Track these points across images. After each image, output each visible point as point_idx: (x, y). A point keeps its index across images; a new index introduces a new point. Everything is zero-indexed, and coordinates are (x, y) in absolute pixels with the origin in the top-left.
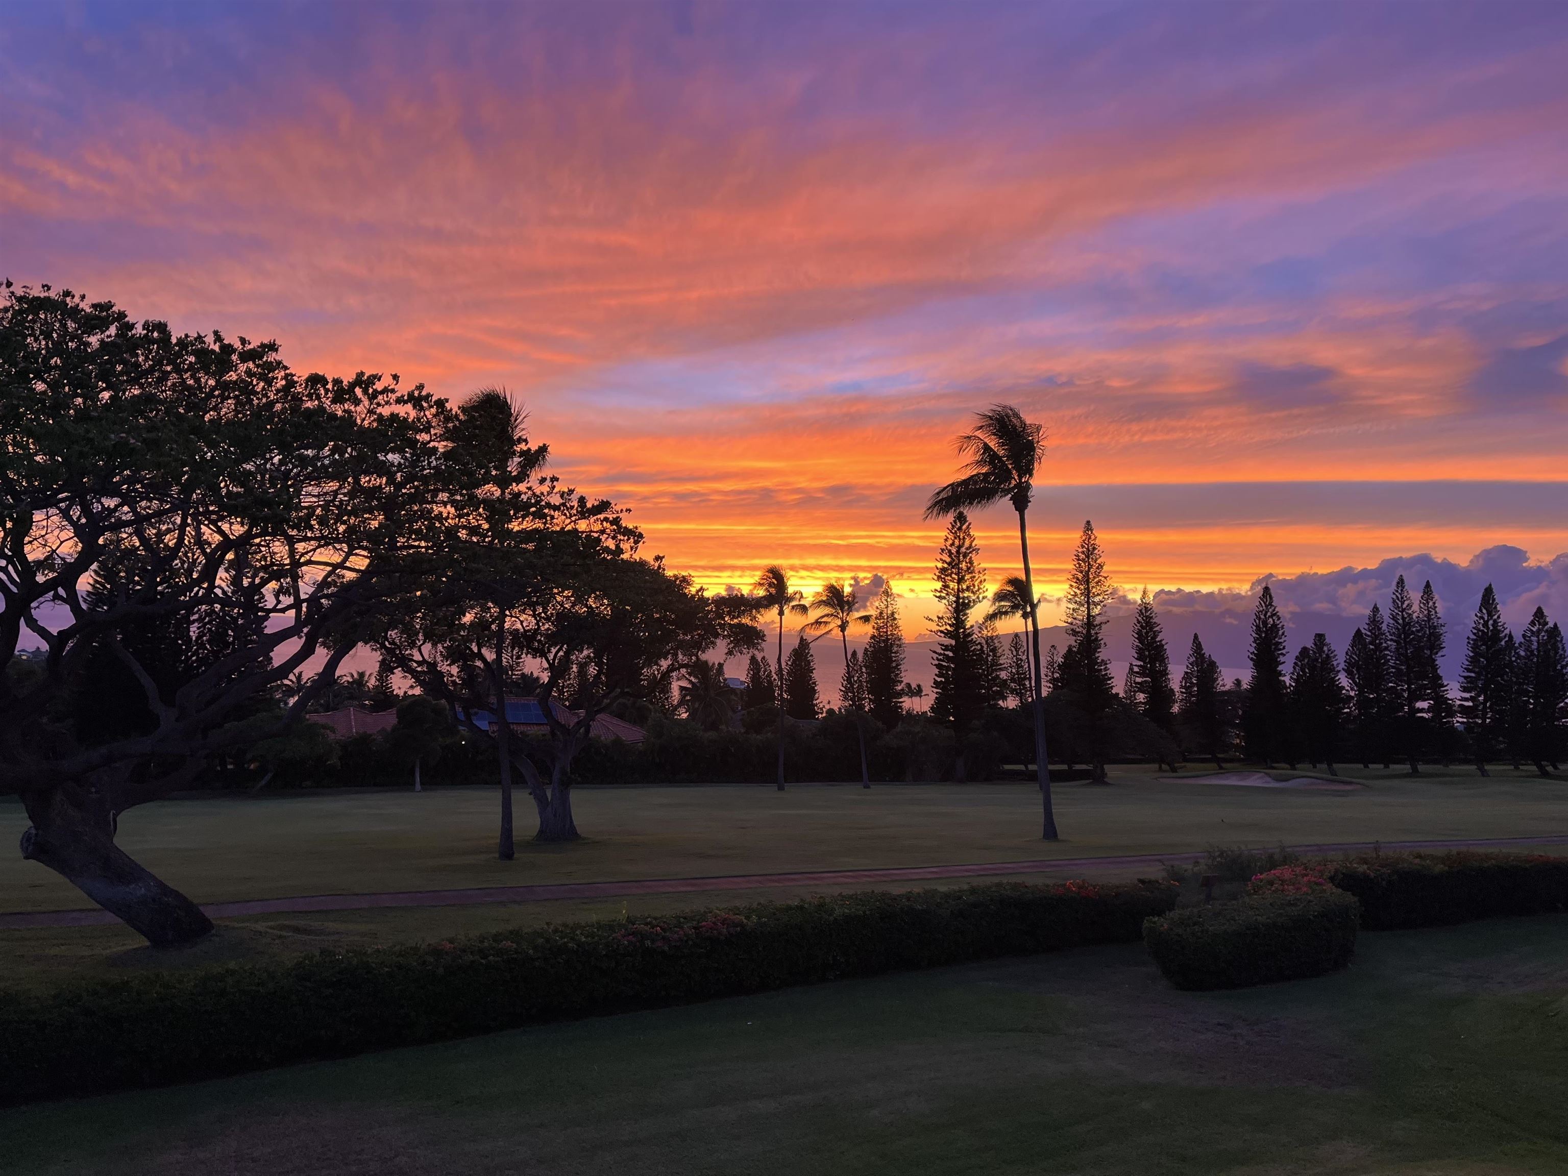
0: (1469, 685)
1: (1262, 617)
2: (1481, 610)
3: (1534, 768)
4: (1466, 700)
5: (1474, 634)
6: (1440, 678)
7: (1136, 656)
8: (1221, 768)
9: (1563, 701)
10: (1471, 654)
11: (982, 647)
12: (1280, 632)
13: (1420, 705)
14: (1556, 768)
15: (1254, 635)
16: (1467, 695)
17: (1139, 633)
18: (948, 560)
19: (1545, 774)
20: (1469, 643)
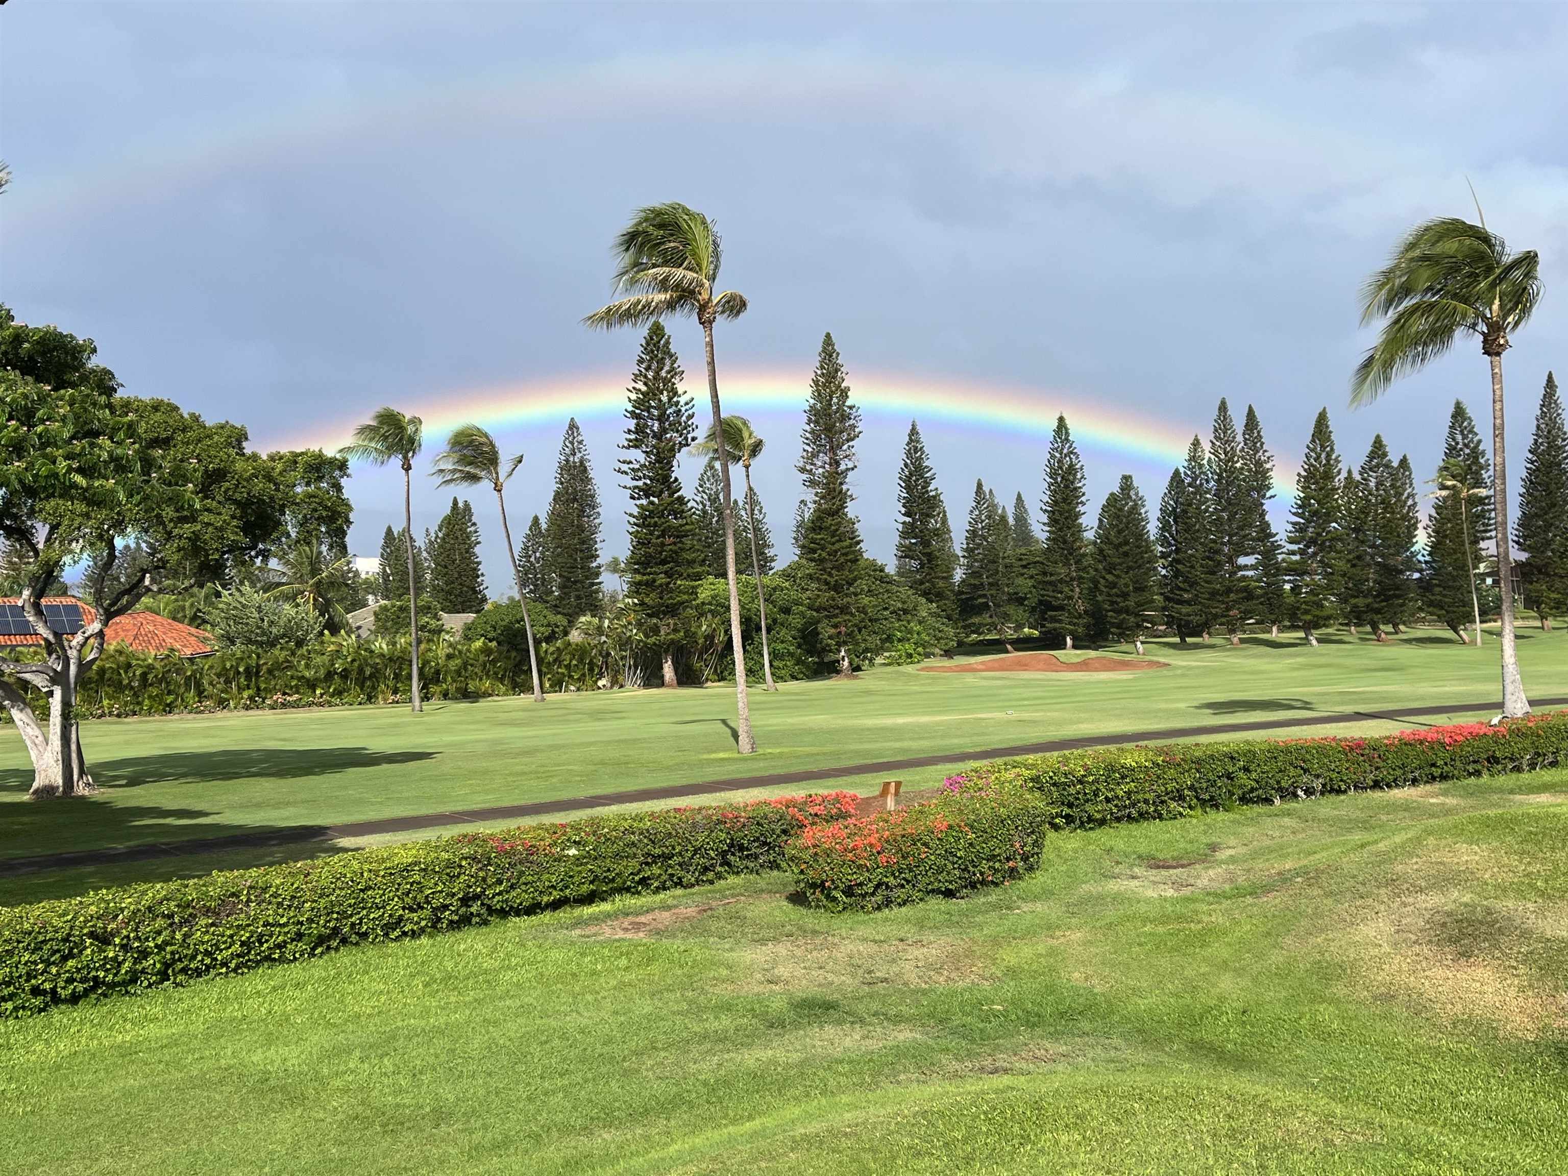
0: (1298, 535)
1: (1058, 455)
2: (1313, 441)
4: (1293, 553)
5: (1305, 470)
7: (903, 510)
10: (1302, 495)
11: (704, 506)
12: (1079, 476)
13: (1242, 561)
15: (1049, 480)
16: (1294, 547)
17: (907, 481)
18: (644, 388)
20: (1299, 481)
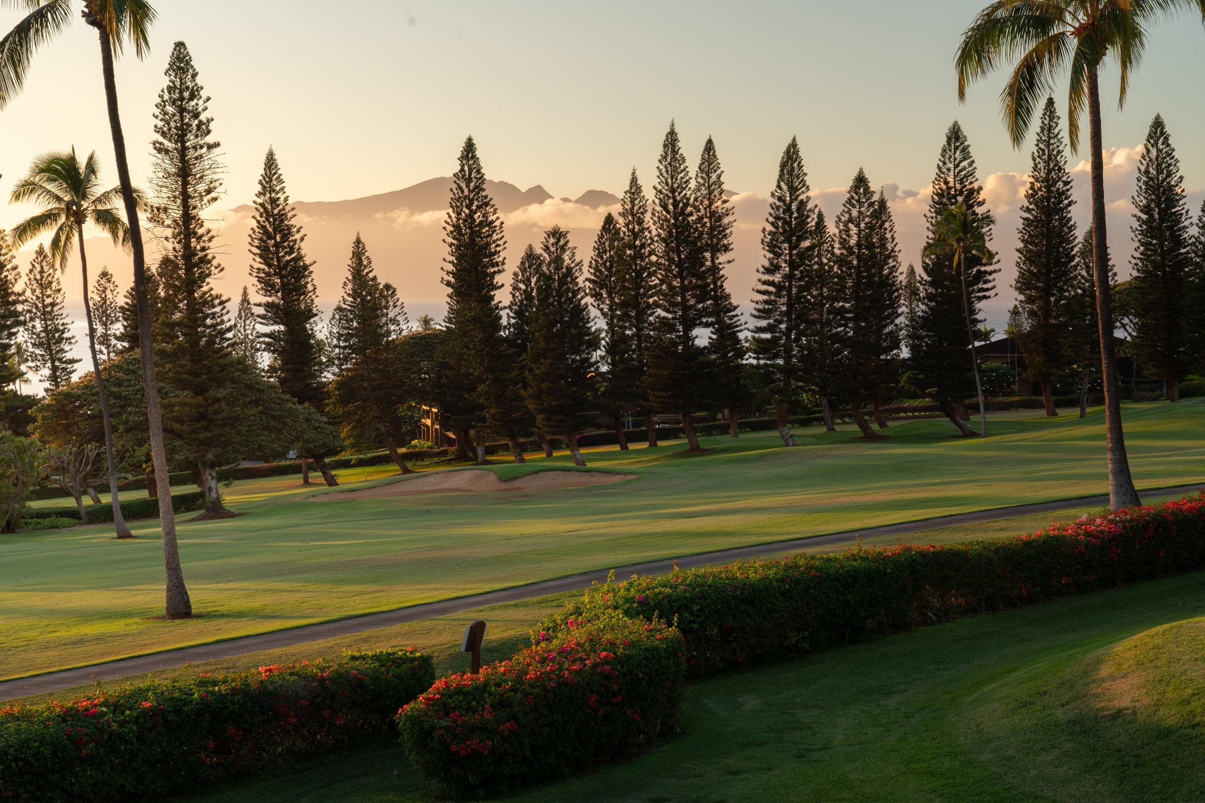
0: (766, 307)
2: (780, 186)
3: (855, 428)
4: (762, 330)
5: (772, 224)
6: (728, 296)
8: (406, 471)
9: (892, 322)
12: (495, 235)
14: (883, 425)
16: (763, 323)
19: (870, 437)
